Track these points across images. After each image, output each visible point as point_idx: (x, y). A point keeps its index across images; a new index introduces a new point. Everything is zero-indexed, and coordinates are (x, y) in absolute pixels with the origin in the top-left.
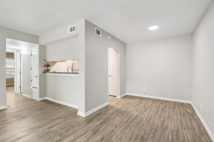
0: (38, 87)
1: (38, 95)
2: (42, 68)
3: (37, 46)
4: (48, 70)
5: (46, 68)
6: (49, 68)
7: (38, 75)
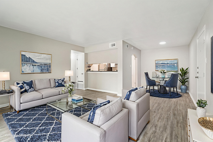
0: (84, 81)
1: (84, 86)
2: (86, 68)
3: (83, 54)
4: (90, 70)
5: (88, 68)
6: (90, 68)
7: (84, 73)
